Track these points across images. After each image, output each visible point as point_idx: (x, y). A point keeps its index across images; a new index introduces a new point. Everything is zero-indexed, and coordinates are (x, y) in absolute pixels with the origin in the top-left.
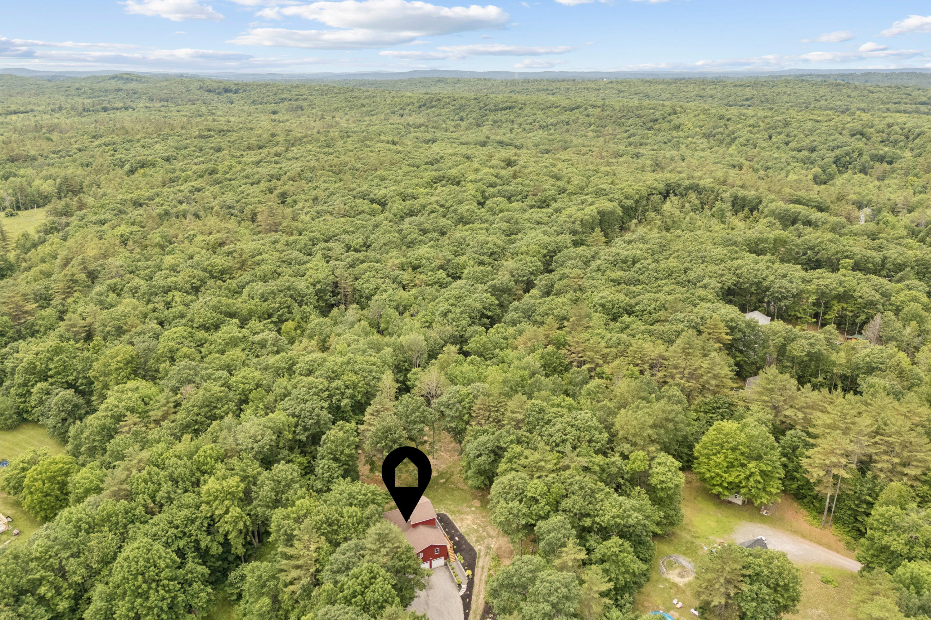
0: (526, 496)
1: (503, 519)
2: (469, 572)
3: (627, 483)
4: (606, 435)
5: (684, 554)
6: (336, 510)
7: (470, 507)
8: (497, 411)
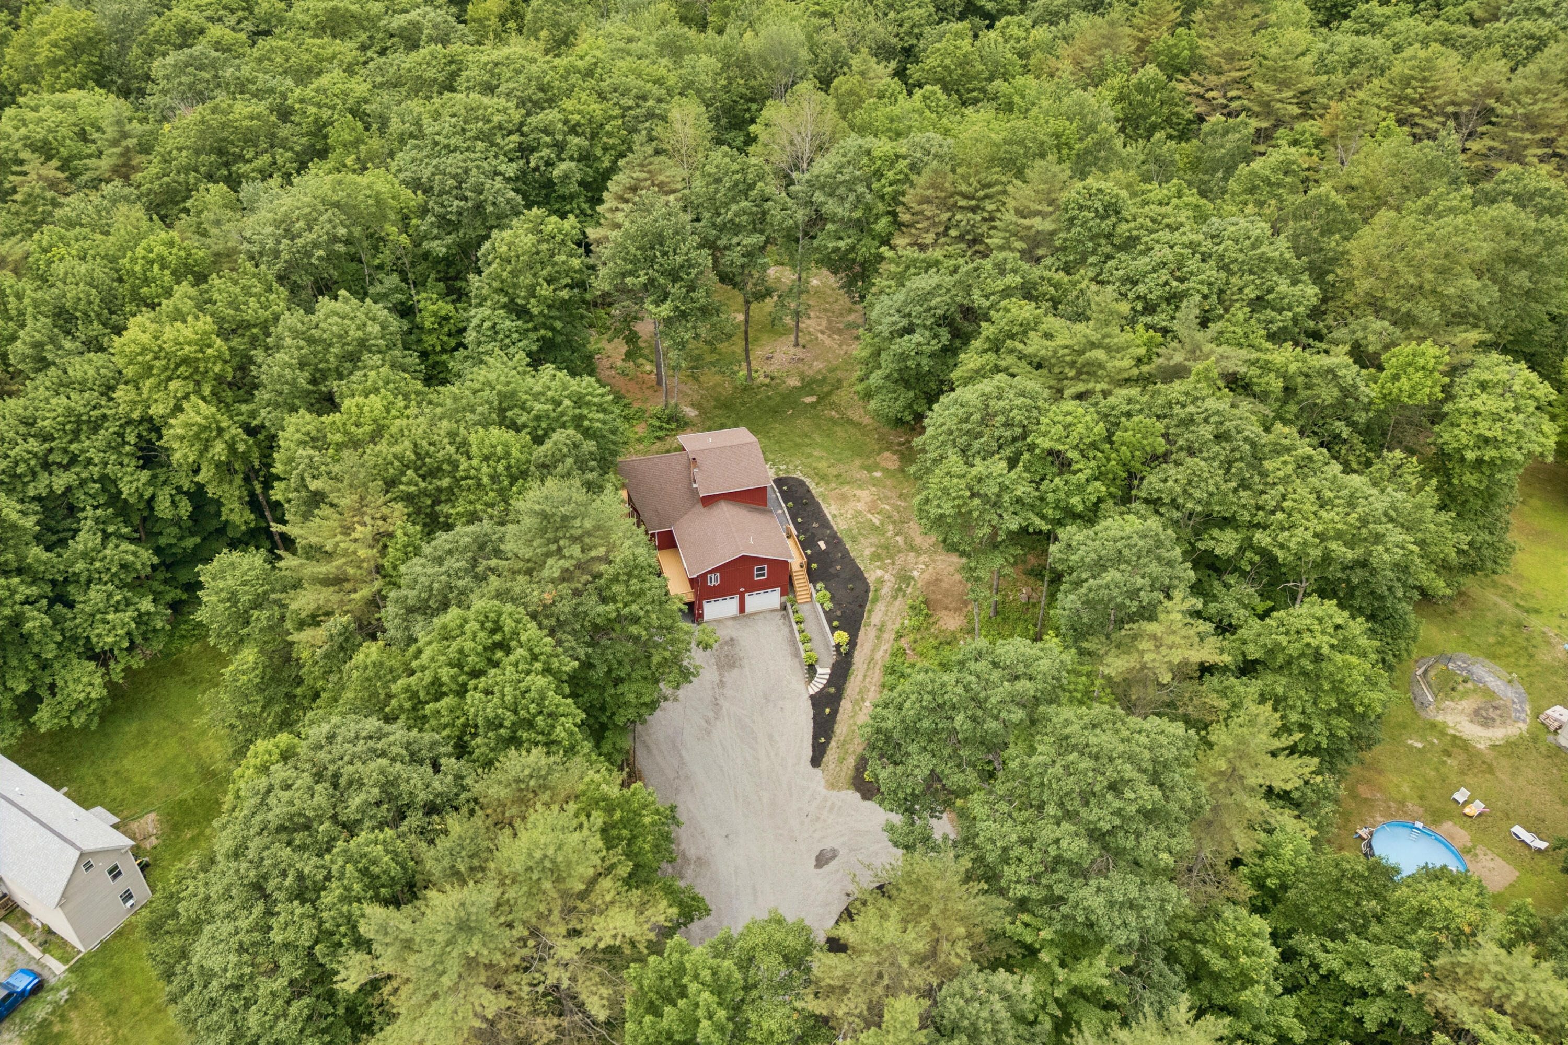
0: (1031, 448)
1: (947, 508)
2: (842, 637)
3: (1356, 440)
4: (1311, 292)
5: (1493, 657)
6: (452, 435)
7: (869, 469)
8: (974, 210)
